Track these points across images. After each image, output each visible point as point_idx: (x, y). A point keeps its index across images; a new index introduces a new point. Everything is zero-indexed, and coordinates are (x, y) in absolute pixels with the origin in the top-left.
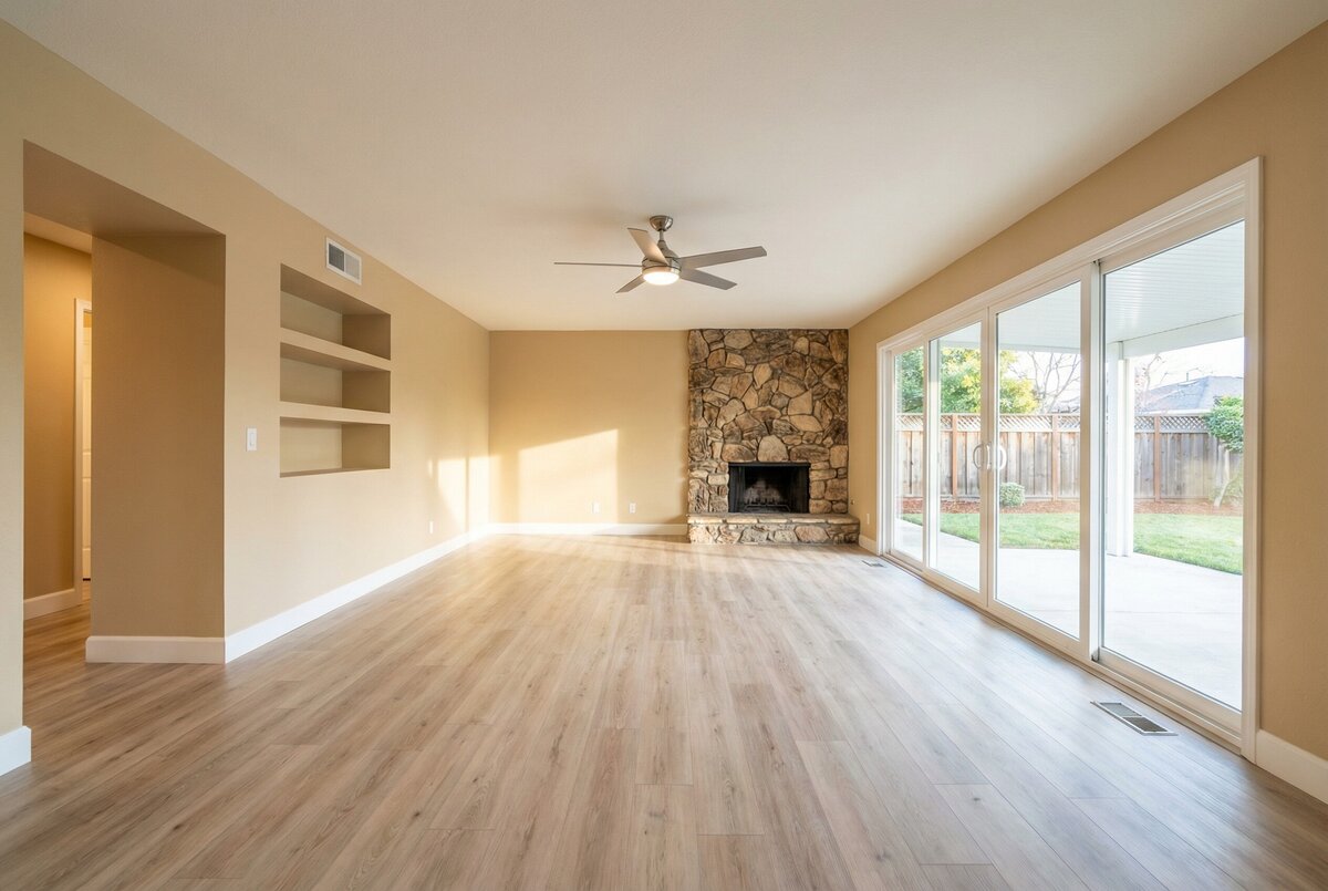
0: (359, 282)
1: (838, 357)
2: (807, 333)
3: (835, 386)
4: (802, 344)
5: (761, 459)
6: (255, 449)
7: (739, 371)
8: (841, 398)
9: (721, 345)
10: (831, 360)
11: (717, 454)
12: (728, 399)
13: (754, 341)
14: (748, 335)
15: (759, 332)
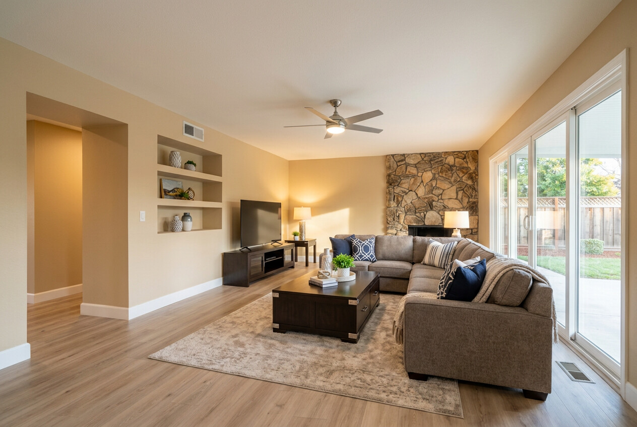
0: (203, 141)
1: (472, 167)
2: (453, 153)
3: (470, 182)
4: (450, 160)
5: (427, 223)
6: (144, 220)
7: (414, 176)
8: (474, 189)
9: (404, 162)
10: (467, 168)
11: (402, 221)
12: (407, 191)
13: (423, 159)
14: (419, 156)
15: (425, 154)
